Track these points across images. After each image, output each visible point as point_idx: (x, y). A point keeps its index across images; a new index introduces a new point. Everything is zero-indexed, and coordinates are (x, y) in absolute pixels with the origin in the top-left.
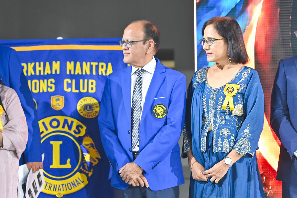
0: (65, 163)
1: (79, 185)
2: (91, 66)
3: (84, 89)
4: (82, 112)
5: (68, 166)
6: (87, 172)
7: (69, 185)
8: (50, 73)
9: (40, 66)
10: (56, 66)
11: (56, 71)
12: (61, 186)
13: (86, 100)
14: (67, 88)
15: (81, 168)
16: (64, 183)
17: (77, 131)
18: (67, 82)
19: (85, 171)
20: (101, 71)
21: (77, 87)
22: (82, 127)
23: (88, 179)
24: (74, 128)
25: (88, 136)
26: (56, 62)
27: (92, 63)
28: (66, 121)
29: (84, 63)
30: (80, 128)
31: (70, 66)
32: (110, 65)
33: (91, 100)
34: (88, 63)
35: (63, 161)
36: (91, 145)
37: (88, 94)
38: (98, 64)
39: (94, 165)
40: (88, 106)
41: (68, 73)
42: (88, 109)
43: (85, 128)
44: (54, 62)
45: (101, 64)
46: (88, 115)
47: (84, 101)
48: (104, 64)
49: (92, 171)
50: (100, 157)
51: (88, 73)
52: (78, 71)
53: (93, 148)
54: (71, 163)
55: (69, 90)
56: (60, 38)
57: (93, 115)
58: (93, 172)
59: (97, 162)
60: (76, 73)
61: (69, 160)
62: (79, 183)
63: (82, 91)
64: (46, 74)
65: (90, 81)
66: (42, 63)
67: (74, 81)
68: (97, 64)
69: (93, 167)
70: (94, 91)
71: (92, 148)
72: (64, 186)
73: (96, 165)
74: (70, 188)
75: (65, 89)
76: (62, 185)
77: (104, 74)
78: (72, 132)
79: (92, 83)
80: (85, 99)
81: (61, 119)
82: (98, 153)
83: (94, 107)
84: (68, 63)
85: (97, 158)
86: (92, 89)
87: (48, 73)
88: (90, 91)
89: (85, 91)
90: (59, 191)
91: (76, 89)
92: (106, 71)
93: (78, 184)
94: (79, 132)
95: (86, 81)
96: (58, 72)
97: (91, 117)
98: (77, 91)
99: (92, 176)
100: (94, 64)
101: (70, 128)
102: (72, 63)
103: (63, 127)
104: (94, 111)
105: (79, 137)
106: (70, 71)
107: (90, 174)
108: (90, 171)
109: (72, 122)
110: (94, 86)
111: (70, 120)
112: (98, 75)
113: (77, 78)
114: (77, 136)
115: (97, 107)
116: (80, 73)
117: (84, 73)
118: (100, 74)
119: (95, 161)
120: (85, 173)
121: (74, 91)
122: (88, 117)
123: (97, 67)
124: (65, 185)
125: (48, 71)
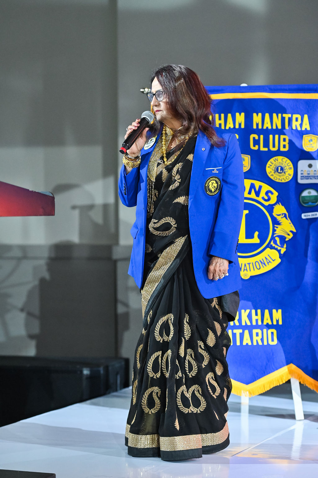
0: (252, 237)
1: (270, 263)
2: (283, 119)
3: (274, 146)
4: (272, 175)
5: (256, 240)
6: (279, 248)
7: (257, 263)
8: (232, 127)
9: (220, 119)
10: (240, 118)
11: (240, 125)
12: (247, 266)
13: (277, 160)
14: (254, 146)
15: (272, 243)
16: (251, 262)
17: (266, 198)
18: (254, 138)
19: (276, 247)
20: (296, 125)
21: (266, 144)
22: (272, 193)
23: (281, 256)
24: (263, 194)
25: (280, 203)
26: (240, 115)
27: (284, 115)
28: (252, 186)
29: (275, 115)
30: (270, 194)
31: (257, 118)
32: (306, 117)
33: (283, 160)
34: (280, 115)
35: (249, 235)
36: (284, 215)
37: (279, 153)
38: (292, 116)
39: (287, 240)
40: (279, 168)
41: (255, 127)
42: (279, 171)
43: (276, 194)
44: (237, 114)
45: (295, 116)
46: (279, 179)
47: (275, 161)
48: (299, 116)
49: (285, 246)
50: (294, 231)
51: (280, 127)
52: (267, 125)
53: (287, 218)
54: (259, 237)
55: (256, 148)
56: (244, 85)
57: (285, 179)
58: (286, 248)
59: (291, 235)
60: (265, 128)
61: (257, 233)
62: (270, 262)
63: (272, 149)
64: (227, 128)
65: (282, 137)
66: (223, 115)
67: (262, 137)
68: (290, 115)
69: (286, 242)
70: (287, 149)
71: (284, 218)
72: (251, 265)
73: (290, 240)
74: (258, 268)
75: (252, 147)
76: (249, 264)
77: (299, 129)
78: (260, 199)
79: (284, 140)
80: (275, 159)
81: (247, 183)
82: (292, 224)
83: (287, 169)
84: (255, 115)
85: (291, 231)
86: (284, 146)
87: (230, 128)
88: (282, 149)
89: (276, 149)
90: (245, 271)
91: (264, 147)
92: (301, 125)
93: (268, 263)
94: (269, 199)
95: (277, 136)
96: (243, 126)
97: (283, 181)
98: (266, 149)
99: (285, 252)
100: (287, 116)
101: (258, 194)
102: (260, 114)
103: (250, 193)
104: (287, 173)
105: (269, 205)
106: (257, 125)
107: (283, 250)
108: (282, 247)
109: (260, 187)
110: (286, 143)
111: (257, 184)
112: (292, 129)
113: (266, 133)
114: (266, 204)
115: (290, 168)
116: (270, 127)
117: (274, 127)
118: (294, 128)
119: (289, 235)
120: (276, 249)
121: (262, 149)
122: (280, 181)
123: (290, 120)
124: (252, 263)
125: (230, 125)
